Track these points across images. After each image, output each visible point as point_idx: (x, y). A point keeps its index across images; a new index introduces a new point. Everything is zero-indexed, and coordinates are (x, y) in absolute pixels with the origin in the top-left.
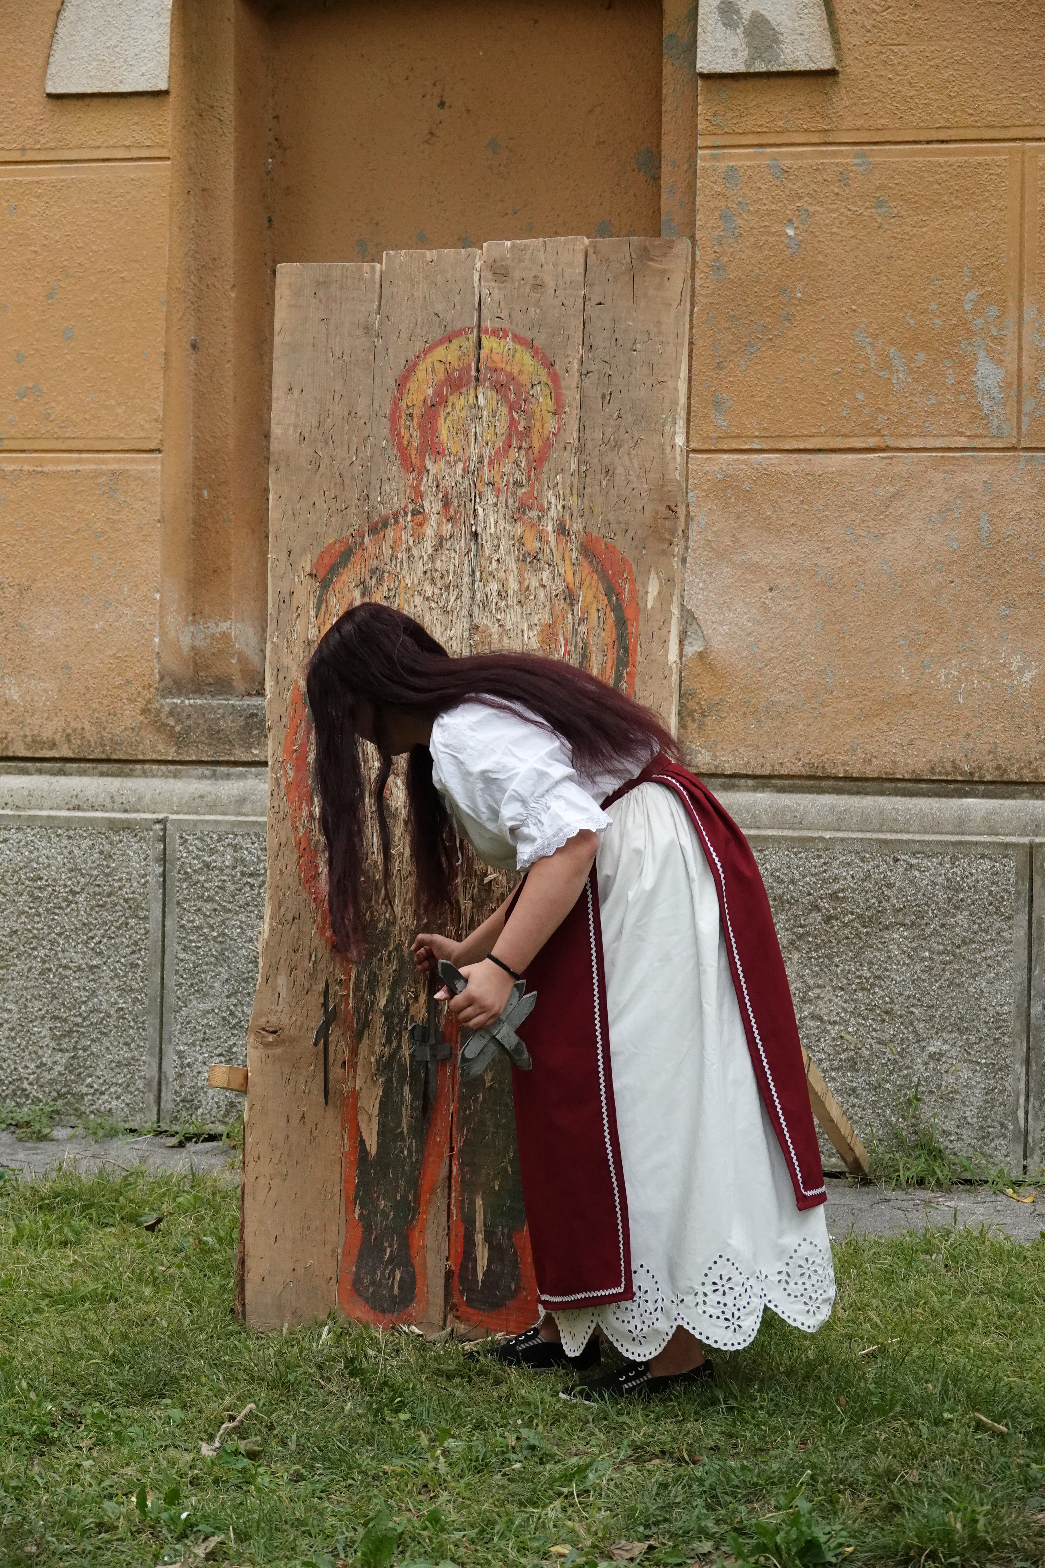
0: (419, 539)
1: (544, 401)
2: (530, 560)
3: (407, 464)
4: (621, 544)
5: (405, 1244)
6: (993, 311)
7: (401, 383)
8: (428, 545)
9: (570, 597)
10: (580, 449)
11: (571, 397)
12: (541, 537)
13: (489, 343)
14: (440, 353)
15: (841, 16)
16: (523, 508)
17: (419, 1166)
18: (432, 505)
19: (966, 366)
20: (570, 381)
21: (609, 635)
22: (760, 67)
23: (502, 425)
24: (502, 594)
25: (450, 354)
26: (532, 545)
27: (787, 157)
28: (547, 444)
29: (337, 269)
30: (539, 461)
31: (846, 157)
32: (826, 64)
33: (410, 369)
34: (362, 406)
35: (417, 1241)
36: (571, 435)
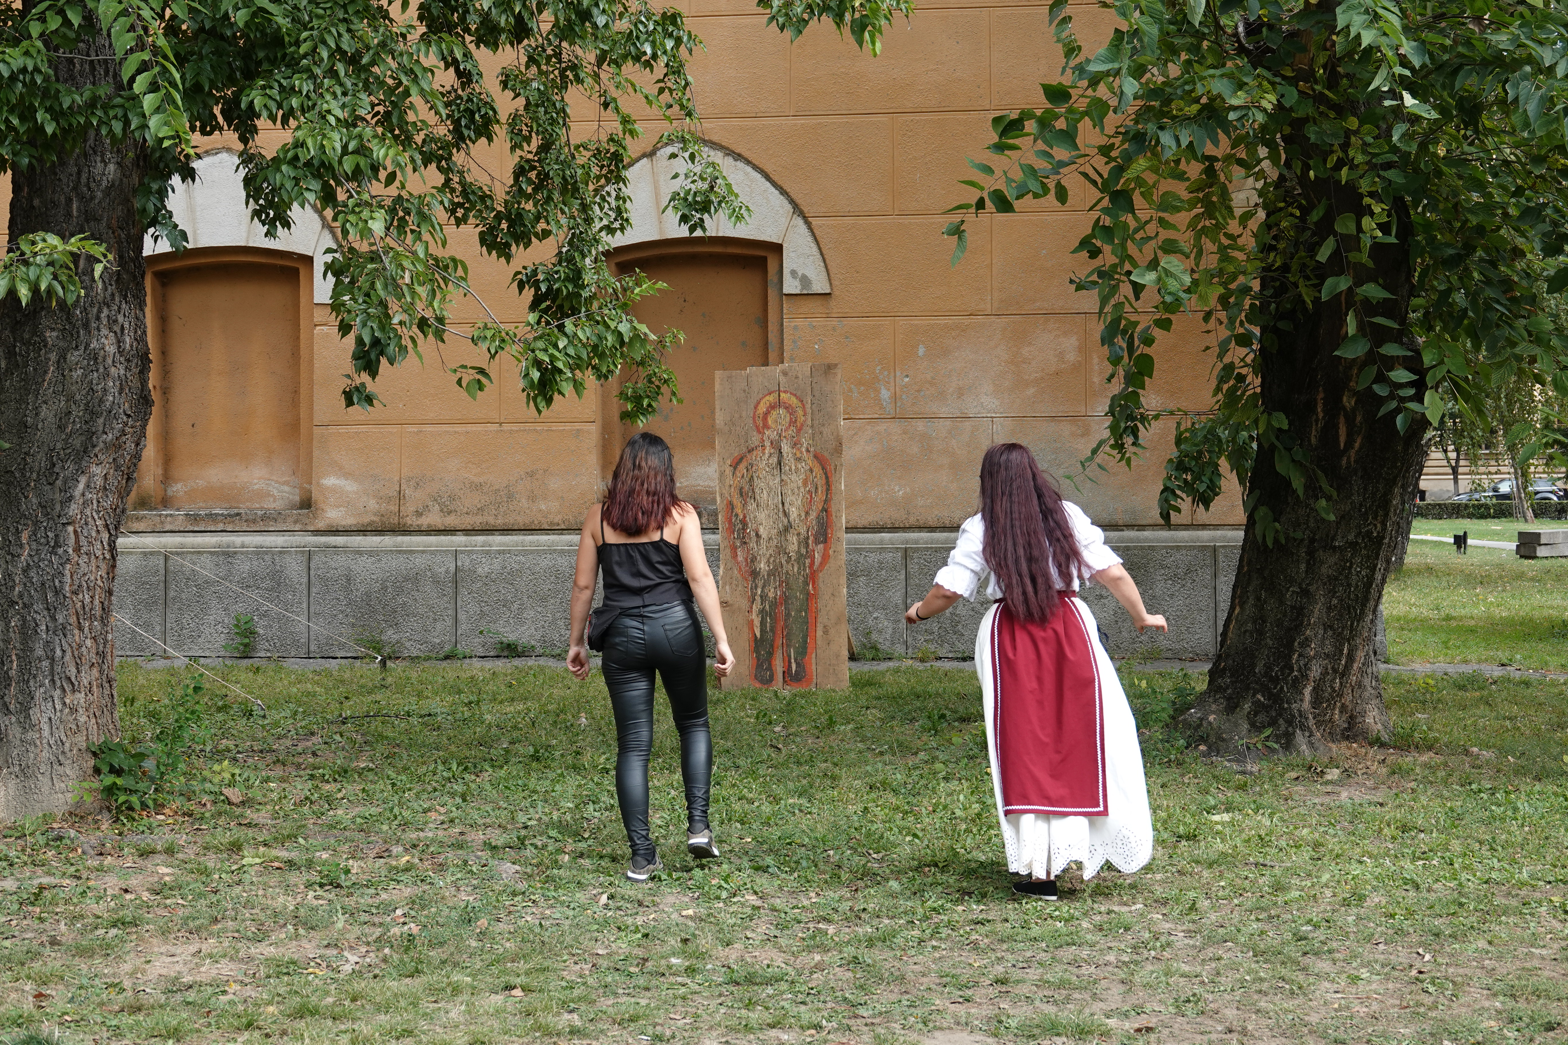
0: (764, 454)
1: (800, 412)
2: (798, 460)
3: (759, 432)
4: (826, 454)
5: (770, 664)
6: (886, 373)
7: (756, 408)
8: (767, 456)
9: (811, 470)
10: (812, 426)
11: (809, 411)
12: (801, 453)
13: (782, 395)
14: (767, 398)
15: (832, 275)
16: (795, 444)
17: (773, 641)
18: (767, 444)
19: (877, 391)
20: (808, 406)
21: (824, 481)
22: (805, 292)
23: (788, 419)
24: (790, 470)
25: (771, 398)
26: (799, 455)
27: (815, 322)
28: (802, 425)
29: (734, 373)
30: (799, 430)
31: (834, 322)
32: (828, 291)
33: (758, 403)
34: (744, 414)
35: (774, 663)
36: (809, 422)
